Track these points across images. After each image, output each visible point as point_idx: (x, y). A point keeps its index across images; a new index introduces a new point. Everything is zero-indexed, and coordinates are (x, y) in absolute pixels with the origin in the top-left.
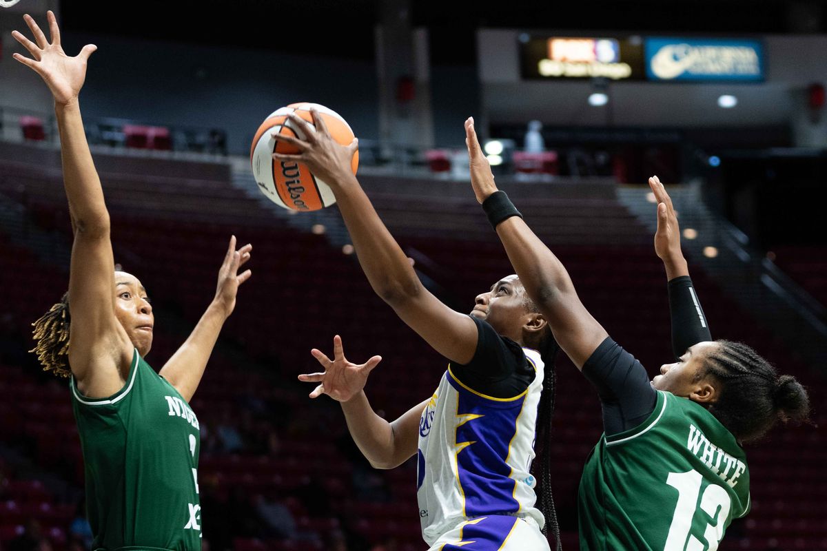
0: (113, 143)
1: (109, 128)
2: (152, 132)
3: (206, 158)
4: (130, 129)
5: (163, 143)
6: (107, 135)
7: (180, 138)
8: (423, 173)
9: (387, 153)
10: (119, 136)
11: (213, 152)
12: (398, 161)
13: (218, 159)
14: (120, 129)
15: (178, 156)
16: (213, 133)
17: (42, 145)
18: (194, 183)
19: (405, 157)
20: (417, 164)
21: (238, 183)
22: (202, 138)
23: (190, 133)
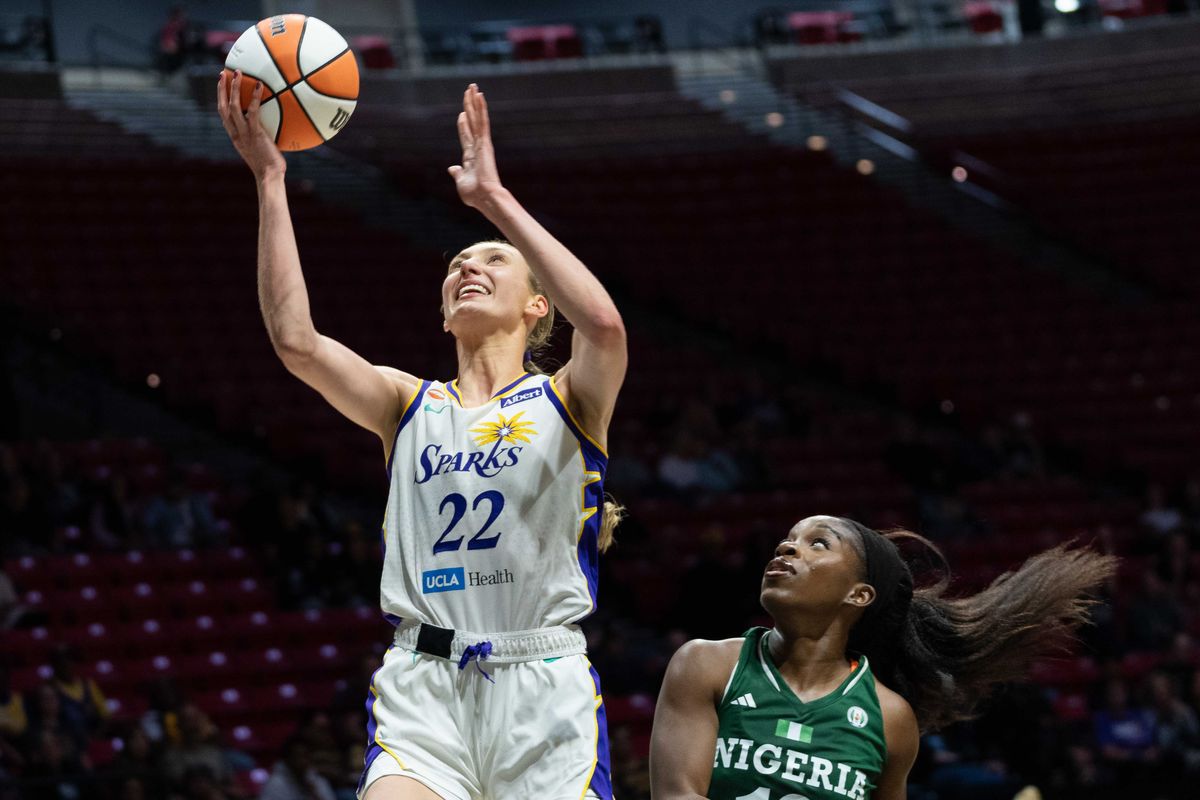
0: (494, 58)
1: (486, 37)
2: (551, 33)
3: (635, 60)
4: (518, 33)
5: (569, 47)
6: (486, 47)
7: (593, 36)
8: (963, 38)
9: (903, 15)
10: (502, 47)
11: (644, 51)
12: (922, 25)
13: (653, 59)
14: (502, 36)
15: (593, 63)
16: (640, 22)
17: (392, 74)
18: (624, 99)
19: (931, 18)
20: (951, 26)
21: (688, 91)
22: (625, 32)
23: (606, 27)
